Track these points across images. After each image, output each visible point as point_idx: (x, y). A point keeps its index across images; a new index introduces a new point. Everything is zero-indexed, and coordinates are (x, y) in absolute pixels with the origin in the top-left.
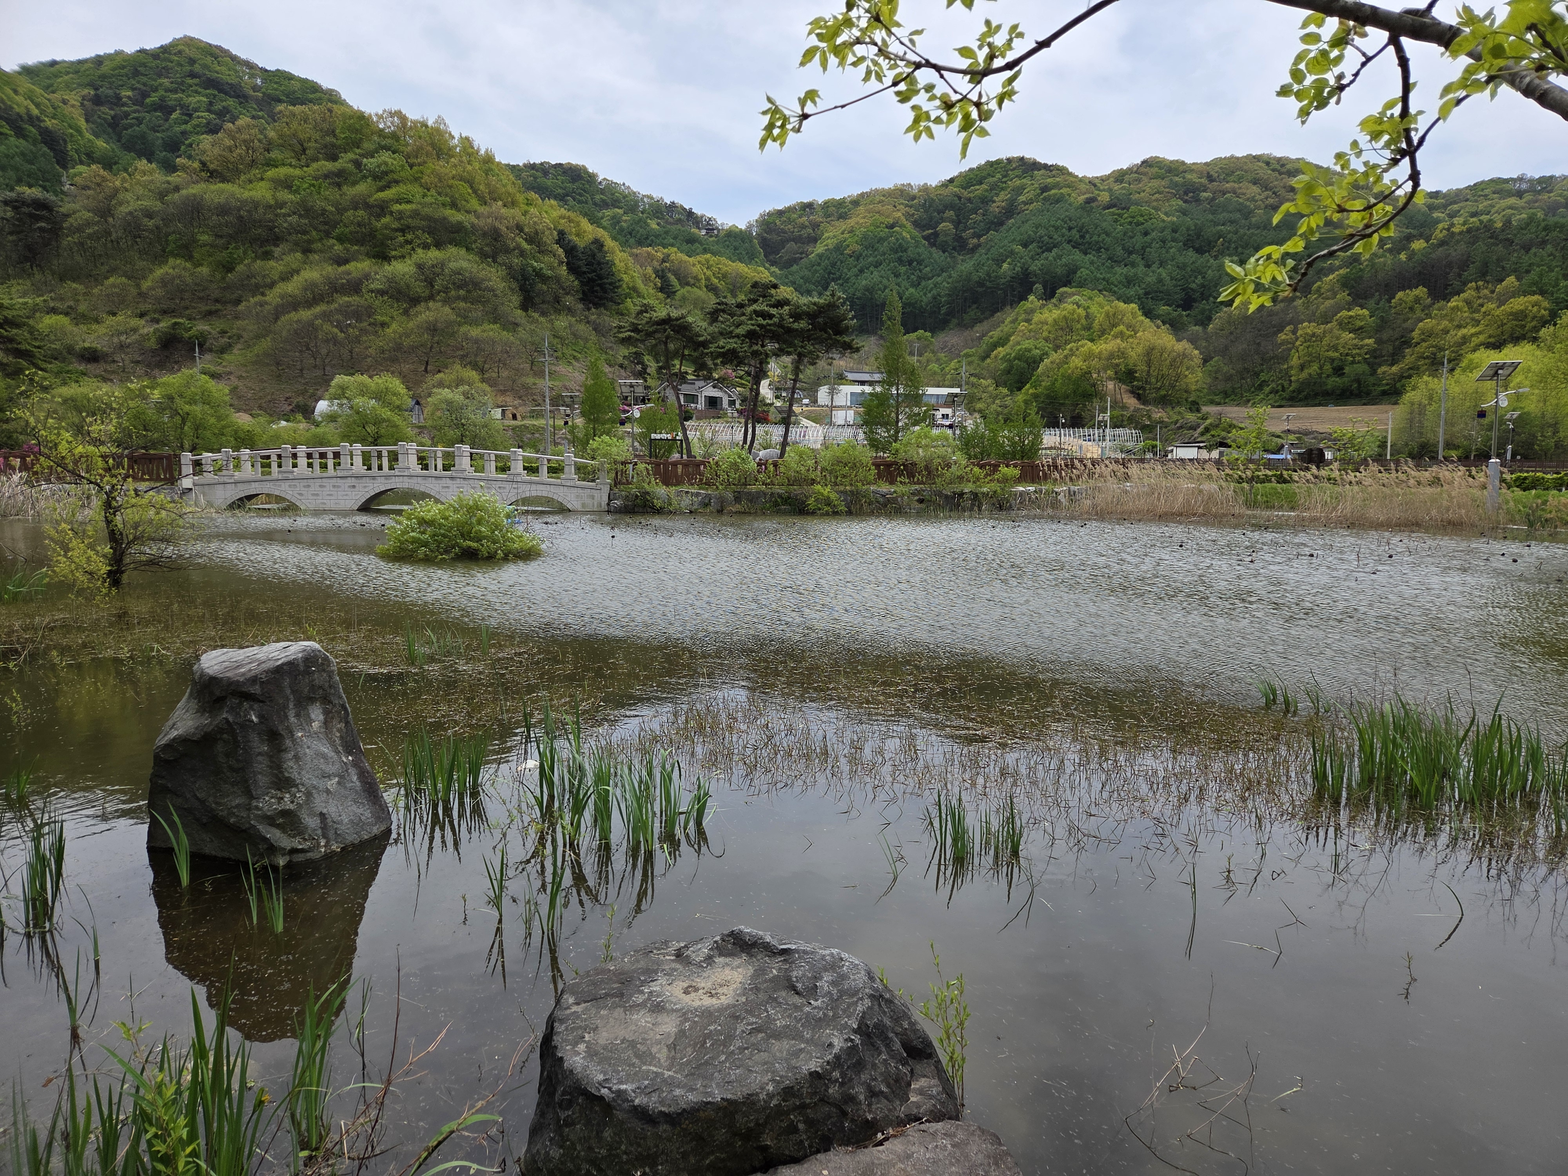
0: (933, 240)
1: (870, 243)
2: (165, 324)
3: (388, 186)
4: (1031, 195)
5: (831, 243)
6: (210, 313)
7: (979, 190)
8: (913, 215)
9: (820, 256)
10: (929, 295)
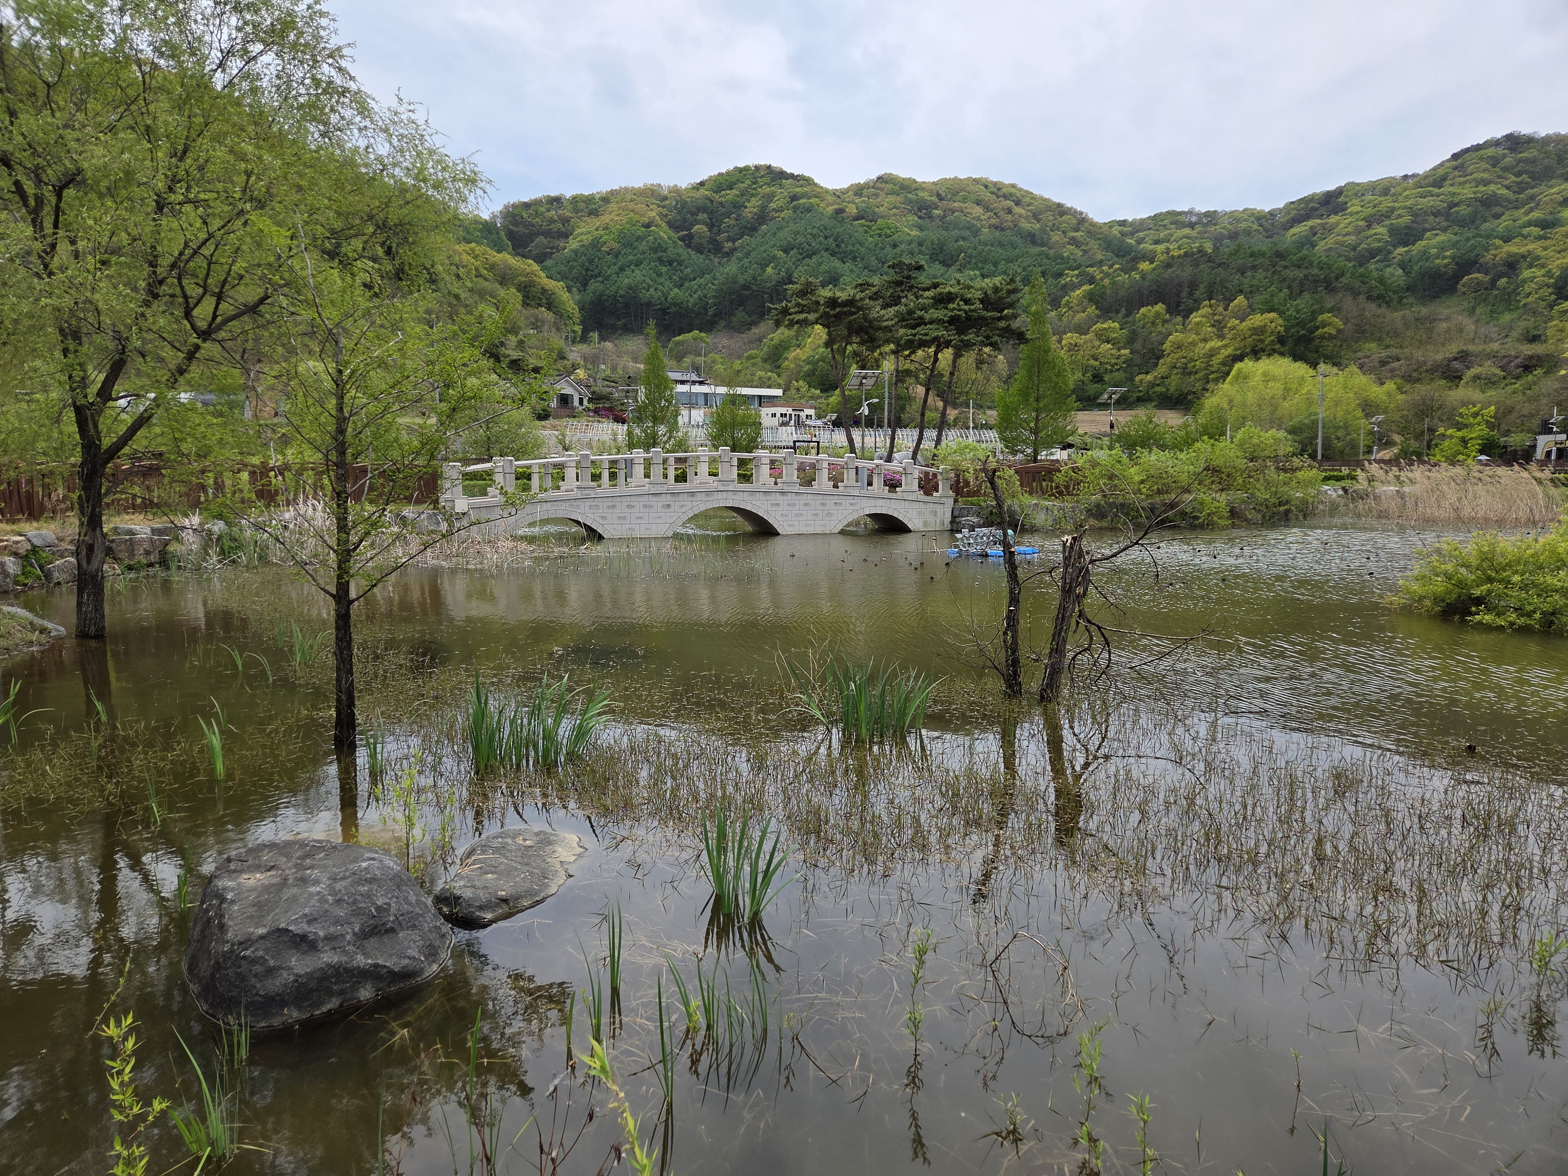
0: (688, 241)
1: (628, 241)
4: (781, 203)
5: (587, 239)
7: (731, 195)
8: (666, 215)
9: (575, 252)
10: (695, 296)
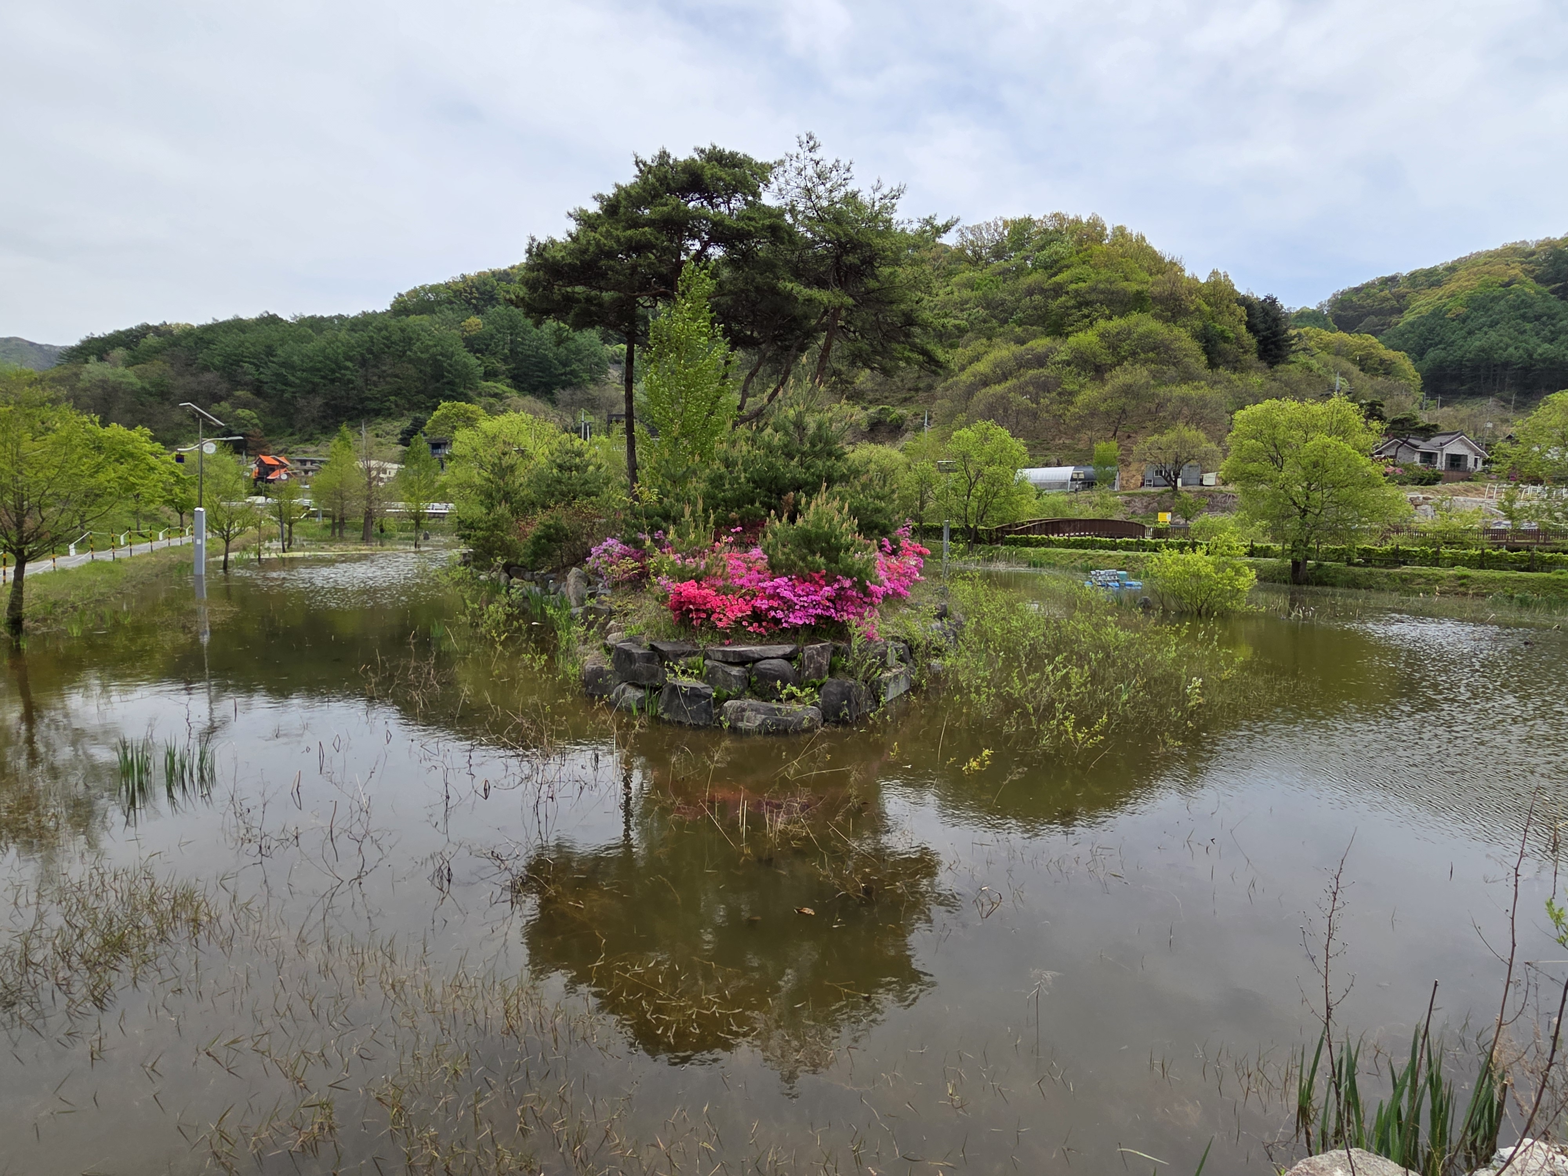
0: (1562, 293)
1: (1480, 304)
2: (873, 410)
3: (1060, 271)
5: (1425, 310)
6: (905, 400)
8: (1533, 271)
9: (1412, 324)
